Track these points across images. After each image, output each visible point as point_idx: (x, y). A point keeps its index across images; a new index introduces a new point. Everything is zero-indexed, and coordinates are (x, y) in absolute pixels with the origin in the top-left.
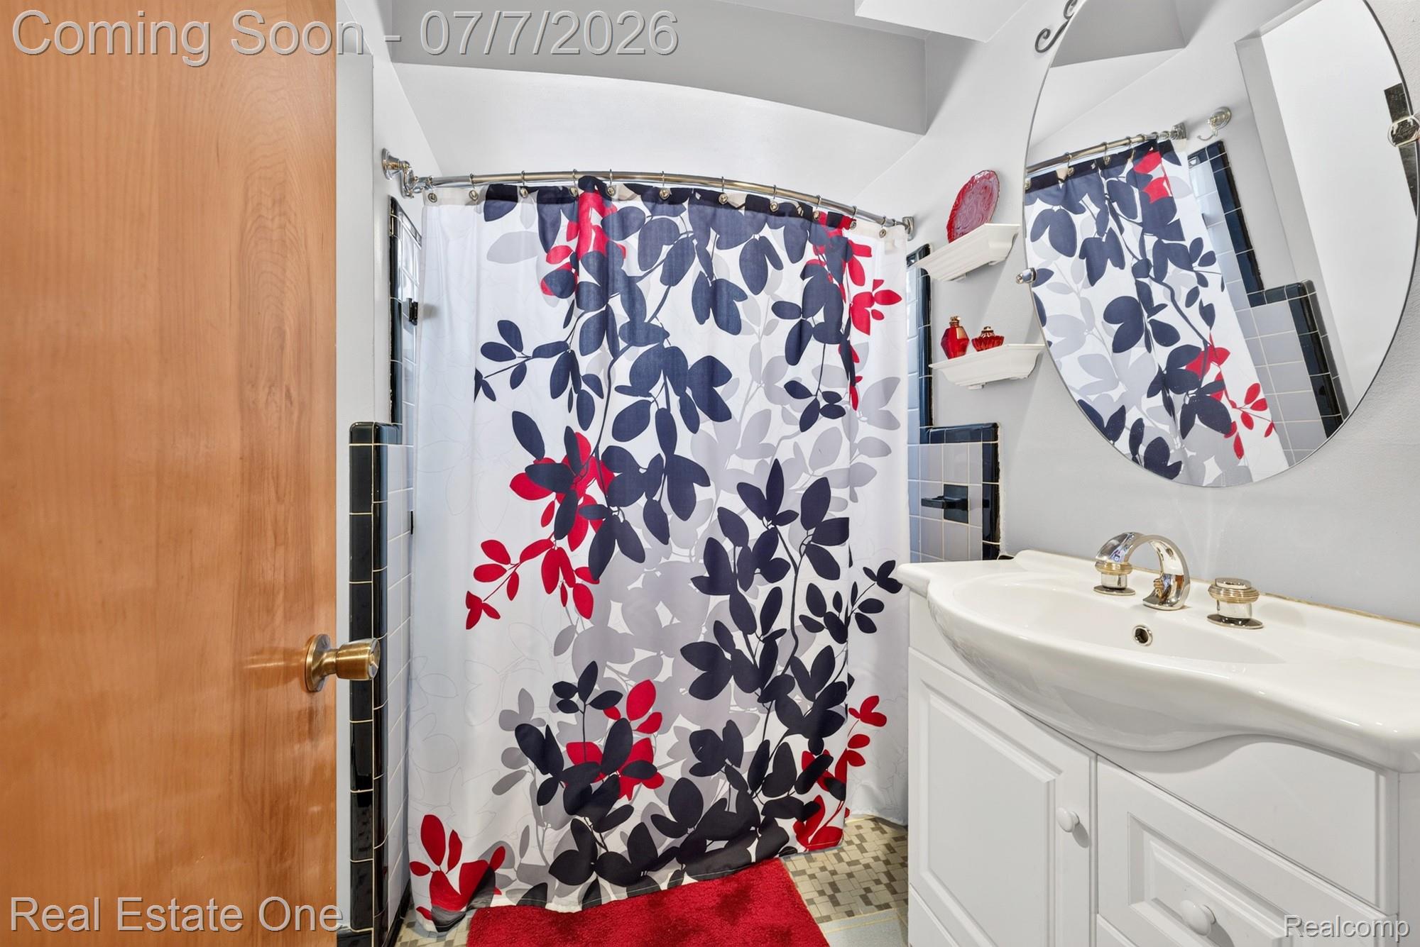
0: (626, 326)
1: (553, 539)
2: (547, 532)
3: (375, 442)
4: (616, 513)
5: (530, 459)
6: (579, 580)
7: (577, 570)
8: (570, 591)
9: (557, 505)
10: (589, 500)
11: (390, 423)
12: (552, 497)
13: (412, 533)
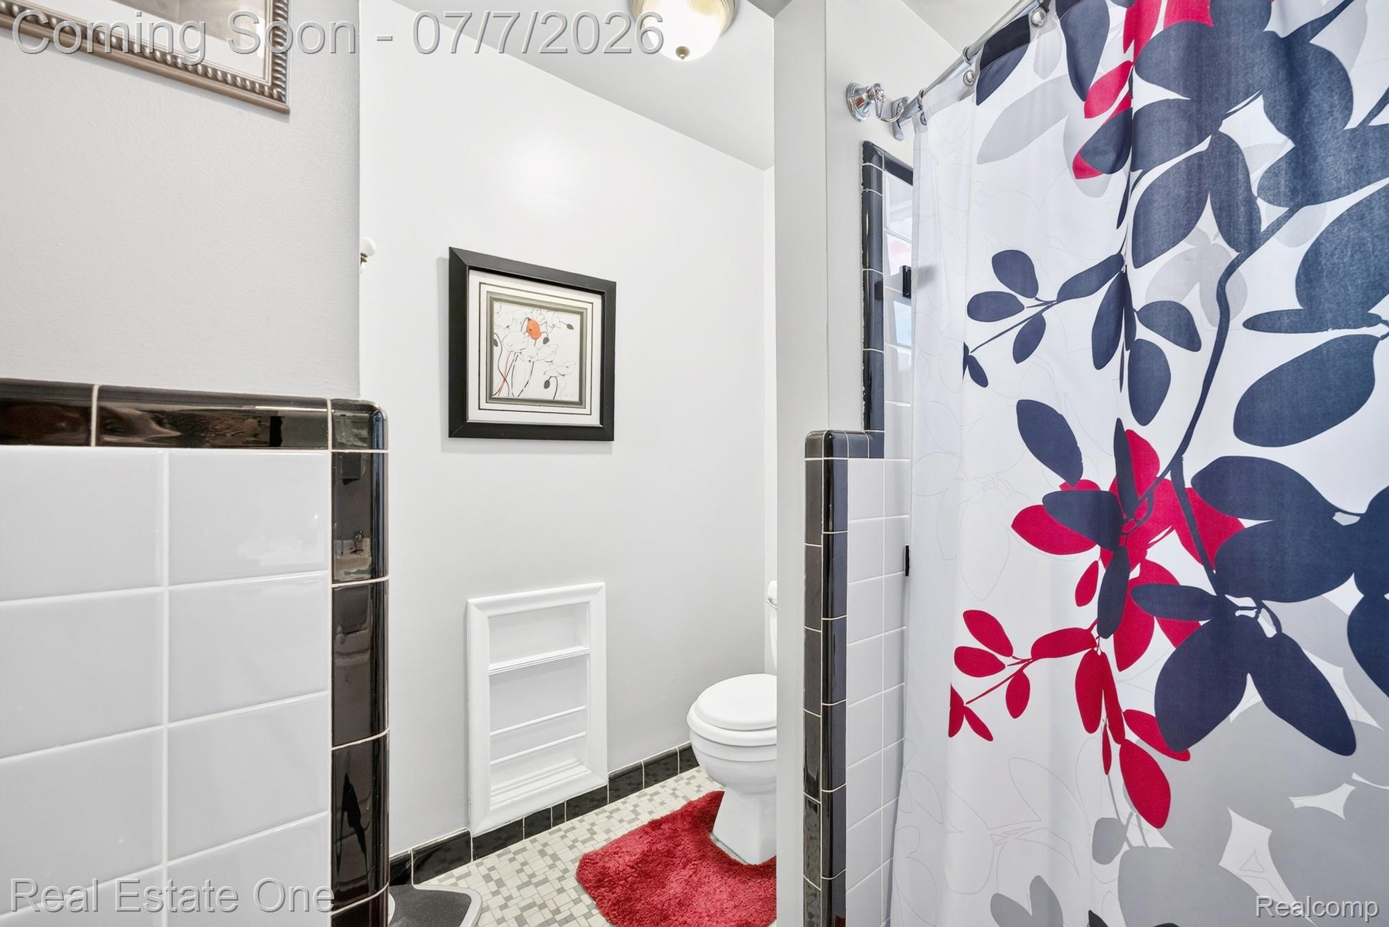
0: (1283, 165)
1: (1095, 633)
2: (1086, 616)
3: (825, 456)
4: (1252, 614)
5: (1053, 482)
6: (1131, 736)
7: (1127, 711)
8: (1115, 748)
9: (1102, 571)
10: (1157, 574)
11: (864, 431)
12: (1094, 553)
13: (907, 574)
